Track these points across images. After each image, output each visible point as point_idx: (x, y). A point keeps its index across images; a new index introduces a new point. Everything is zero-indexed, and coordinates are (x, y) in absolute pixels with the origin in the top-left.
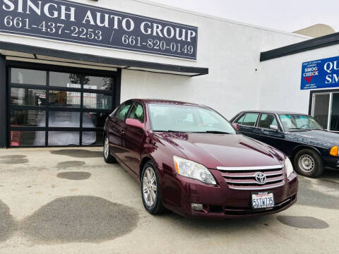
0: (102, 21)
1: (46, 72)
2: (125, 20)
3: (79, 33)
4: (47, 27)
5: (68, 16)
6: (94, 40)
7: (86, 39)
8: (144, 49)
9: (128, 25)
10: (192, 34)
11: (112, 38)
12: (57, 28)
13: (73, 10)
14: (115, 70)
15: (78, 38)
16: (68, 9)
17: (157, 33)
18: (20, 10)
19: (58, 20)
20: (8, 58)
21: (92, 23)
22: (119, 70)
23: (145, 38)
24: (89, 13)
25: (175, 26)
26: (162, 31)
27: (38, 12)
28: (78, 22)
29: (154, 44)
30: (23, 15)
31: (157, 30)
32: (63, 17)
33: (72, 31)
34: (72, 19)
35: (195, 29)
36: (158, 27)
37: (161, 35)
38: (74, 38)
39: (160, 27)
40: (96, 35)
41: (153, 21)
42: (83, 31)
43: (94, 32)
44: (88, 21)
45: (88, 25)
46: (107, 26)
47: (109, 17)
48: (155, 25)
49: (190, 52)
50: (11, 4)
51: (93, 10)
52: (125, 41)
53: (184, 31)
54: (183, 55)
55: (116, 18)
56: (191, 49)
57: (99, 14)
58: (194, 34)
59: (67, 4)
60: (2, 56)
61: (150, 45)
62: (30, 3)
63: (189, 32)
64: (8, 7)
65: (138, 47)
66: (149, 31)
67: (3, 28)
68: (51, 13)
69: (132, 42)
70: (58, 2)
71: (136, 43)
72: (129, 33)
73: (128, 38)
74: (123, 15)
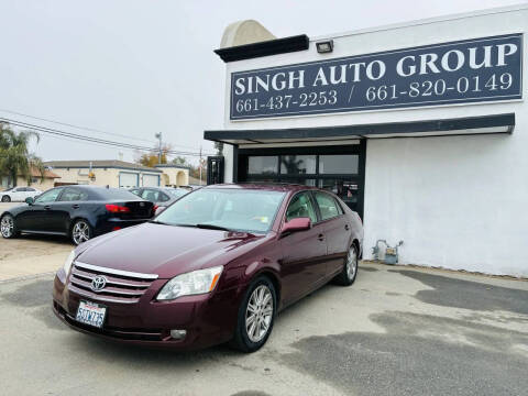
0: (338, 76)
1: (277, 157)
2: (370, 66)
3: (309, 100)
4: (275, 102)
5: (296, 83)
6: (328, 106)
7: (318, 107)
8: (403, 102)
9: (376, 70)
10: (507, 49)
11: (352, 97)
12: (284, 101)
13: (302, 73)
14: (357, 142)
15: (308, 108)
16: (297, 75)
17: (428, 69)
18: (250, 91)
19: (286, 91)
20: (241, 147)
21: (325, 82)
22: (364, 142)
23: (404, 84)
24: (321, 72)
25: (464, 46)
26: (438, 64)
27: (266, 87)
28: (308, 88)
29: (422, 90)
30: (252, 96)
31: (427, 64)
32: (291, 86)
33: (300, 101)
34: (301, 85)
35: (516, 39)
36: (429, 59)
37: (435, 70)
38: (303, 108)
39: (434, 57)
40: (329, 97)
41: (418, 52)
42: (313, 96)
43: (327, 95)
44: (320, 82)
45: (320, 86)
46: (344, 81)
47: (347, 68)
48: (424, 57)
49: (505, 86)
50: (242, 87)
51: (326, 66)
52: (371, 96)
53: (488, 49)
54: (486, 95)
55: (357, 66)
56: (506, 79)
57: (333, 69)
58: (514, 48)
59: (296, 68)
60: (236, 146)
61: (414, 93)
62: (259, 80)
63: (501, 48)
64: (240, 90)
65: (394, 101)
66: (413, 69)
67: (235, 114)
68: (279, 85)
69: (382, 95)
70: (287, 69)
71: (390, 94)
72: (377, 84)
73: (376, 91)
74: (367, 59)
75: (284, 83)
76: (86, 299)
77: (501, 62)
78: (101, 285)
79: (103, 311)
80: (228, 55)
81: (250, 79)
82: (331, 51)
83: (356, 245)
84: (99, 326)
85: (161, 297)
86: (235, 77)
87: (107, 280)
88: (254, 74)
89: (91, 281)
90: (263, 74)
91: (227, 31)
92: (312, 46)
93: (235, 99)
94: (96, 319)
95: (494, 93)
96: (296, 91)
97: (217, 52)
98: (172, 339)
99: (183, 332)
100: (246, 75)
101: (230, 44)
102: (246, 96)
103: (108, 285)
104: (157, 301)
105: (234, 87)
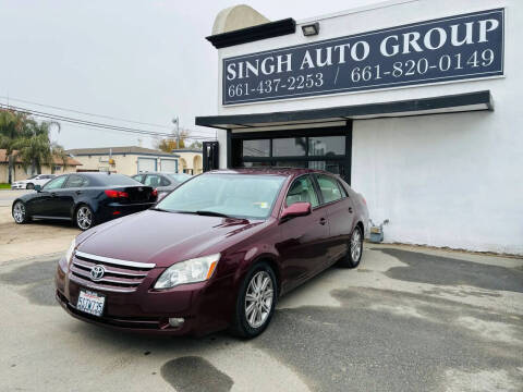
0: (324, 58)
2: (355, 46)
3: (297, 83)
4: (265, 86)
5: (284, 66)
6: (315, 88)
7: (305, 90)
8: (388, 81)
9: (360, 51)
11: (338, 79)
12: (273, 85)
13: (289, 56)
14: (344, 123)
15: (296, 91)
16: (284, 59)
17: (411, 47)
18: (241, 76)
19: (275, 75)
21: (311, 65)
22: (350, 123)
23: (387, 64)
24: (307, 55)
25: (446, 23)
26: (421, 42)
27: (256, 72)
28: (296, 71)
29: (405, 69)
30: (243, 81)
31: (410, 43)
32: (279, 70)
33: (289, 84)
34: (289, 69)
36: (411, 38)
37: (418, 49)
38: (292, 92)
39: (417, 35)
40: (316, 80)
41: (400, 31)
42: (301, 79)
43: (313, 77)
44: (306, 65)
45: (307, 70)
46: (330, 63)
47: (333, 50)
48: (406, 36)
49: (487, 62)
50: (233, 73)
51: (312, 48)
52: (356, 77)
53: (469, 26)
54: (468, 72)
55: (342, 48)
56: (488, 55)
57: (319, 51)
58: (495, 24)
59: (283, 52)
60: (229, 130)
61: (398, 73)
62: (249, 65)
63: (483, 24)
64: (231, 76)
65: (379, 81)
66: (396, 49)
67: (228, 100)
68: (268, 70)
69: (367, 75)
70: (275, 53)
71: (374, 75)
72: (362, 65)
73: (361, 73)
74: (351, 40)
75: (272, 68)
76: (86, 289)
77: (483, 38)
78: (99, 274)
79: (102, 300)
80: (219, 41)
81: (241, 64)
82: (317, 33)
83: (360, 227)
84: (98, 314)
85: (159, 285)
86: (226, 62)
87: (105, 269)
88: (244, 59)
89: (89, 270)
90: (253, 59)
91: (218, 18)
92: (299, 30)
93: (226, 84)
94: (95, 308)
95: (476, 70)
96: (285, 75)
97: (209, 39)
98: (170, 327)
99: (181, 320)
100: (237, 60)
101: (220, 31)
102: (237, 81)
103: (106, 274)
104: (155, 290)
105: (226, 73)
